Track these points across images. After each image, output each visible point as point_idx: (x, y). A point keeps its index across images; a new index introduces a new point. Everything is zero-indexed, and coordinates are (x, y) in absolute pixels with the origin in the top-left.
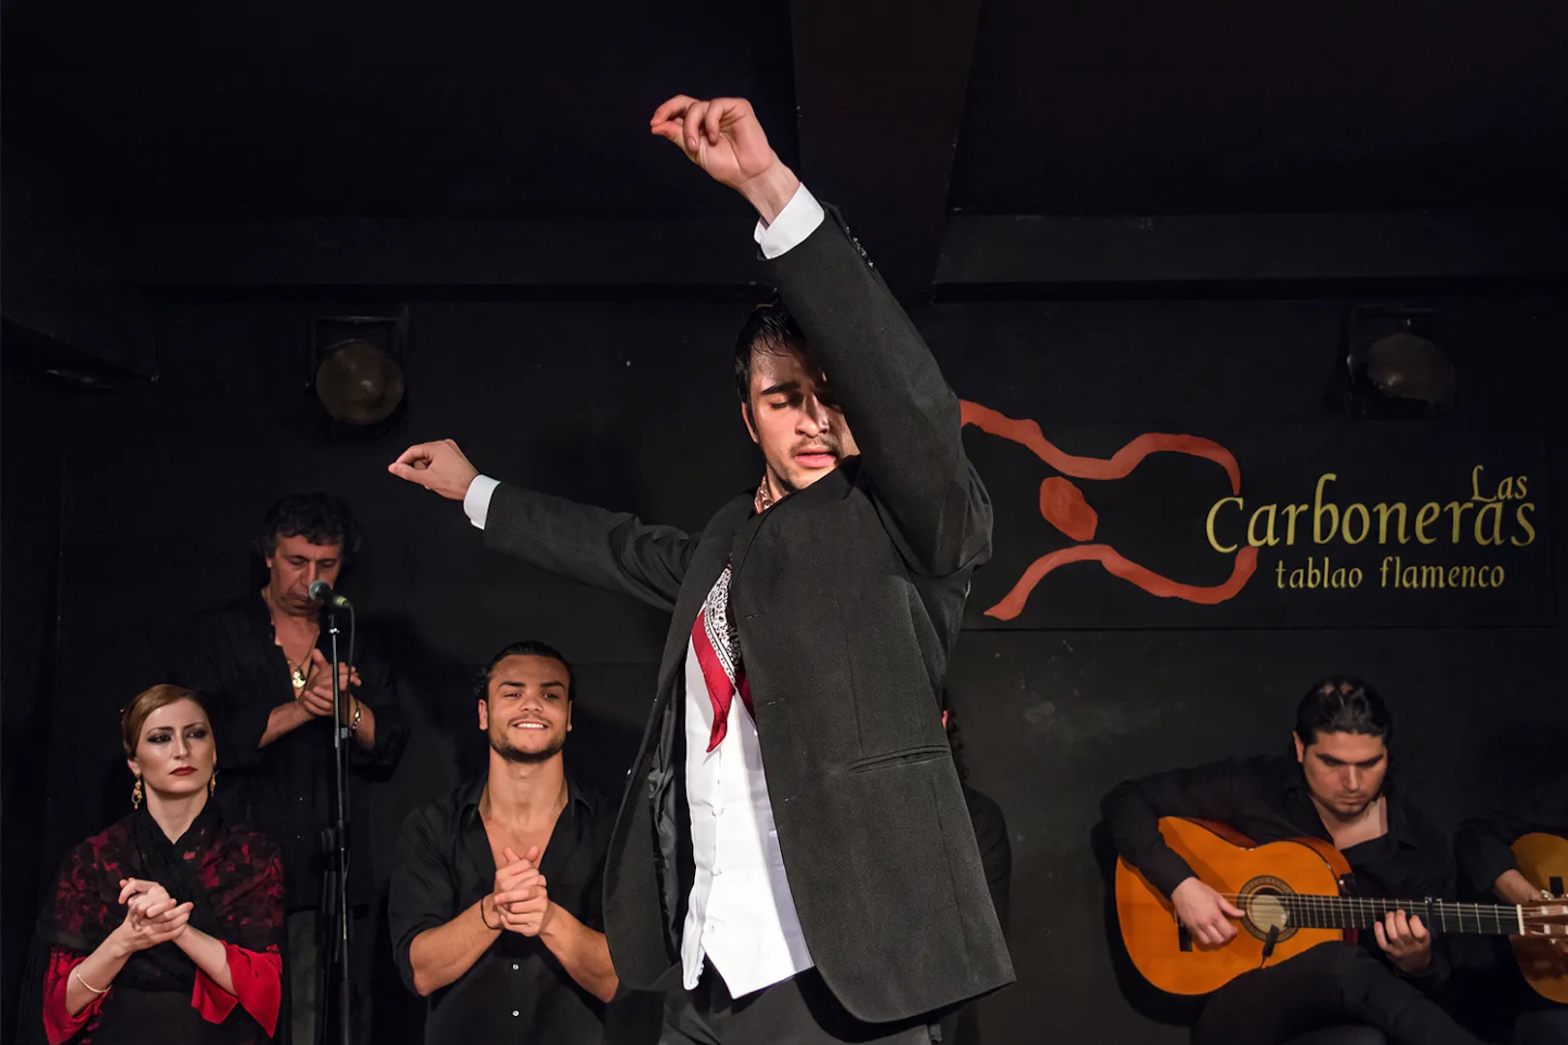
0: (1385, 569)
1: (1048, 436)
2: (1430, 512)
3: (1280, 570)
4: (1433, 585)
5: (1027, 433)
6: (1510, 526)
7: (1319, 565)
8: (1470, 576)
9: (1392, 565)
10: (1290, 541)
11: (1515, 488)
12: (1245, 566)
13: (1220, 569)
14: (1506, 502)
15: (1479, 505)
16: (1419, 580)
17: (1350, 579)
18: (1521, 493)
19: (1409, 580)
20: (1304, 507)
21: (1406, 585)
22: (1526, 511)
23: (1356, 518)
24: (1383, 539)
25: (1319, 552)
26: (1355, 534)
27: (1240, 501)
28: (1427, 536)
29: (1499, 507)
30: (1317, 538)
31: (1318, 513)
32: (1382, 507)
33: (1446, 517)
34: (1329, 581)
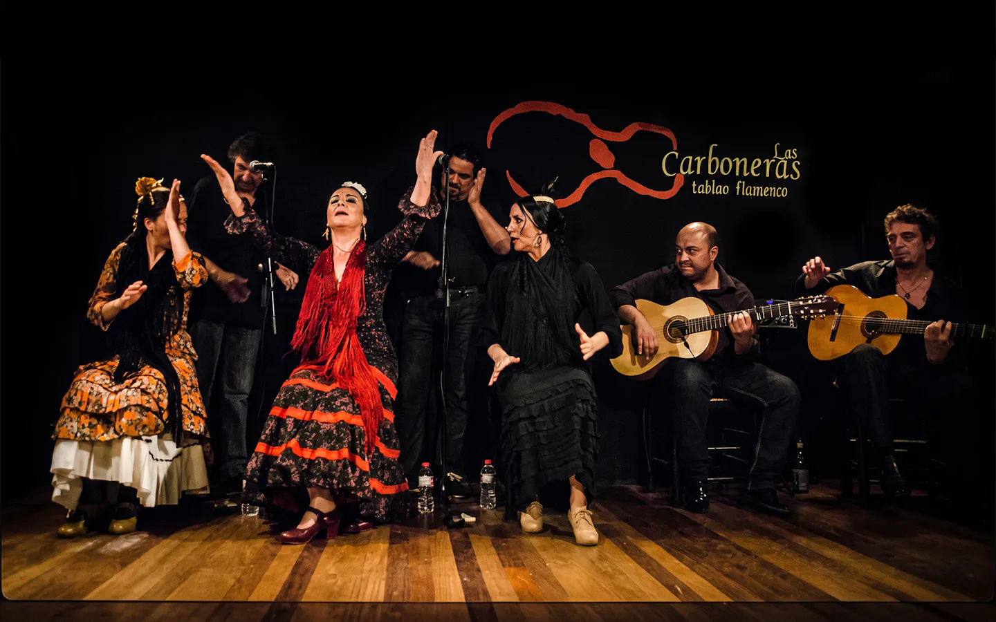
0: (738, 188)
1: (593, 121)
2: (757, 163)
3: (694, 185)
4: (758, 195)
5: (584, 119)
6: (790, 171)
7: (710, 183)
8: (774, 192)
9: (741, 185)
10: (698, 172)
11: (792, 154)
12: (678, 184)
13: (667, 184)
14: (788, 160)
15: (777, 161)
16: (752, 192)
17: (723, 190)
18: (794, 156)
19: (748, 192)
20: (704, 158)
21: (747, 195)
22: (796, 164)
23: (726, 163)
24: (737, 174)
25: (710, 178)
26: (726, 170)
27: (677, 154)
28: (756, 173)
29: (786, 162)
30: (710, 172)
31: (710, 161)
32: (737, 159)
33: (764, 165)
34: (715, 191)
